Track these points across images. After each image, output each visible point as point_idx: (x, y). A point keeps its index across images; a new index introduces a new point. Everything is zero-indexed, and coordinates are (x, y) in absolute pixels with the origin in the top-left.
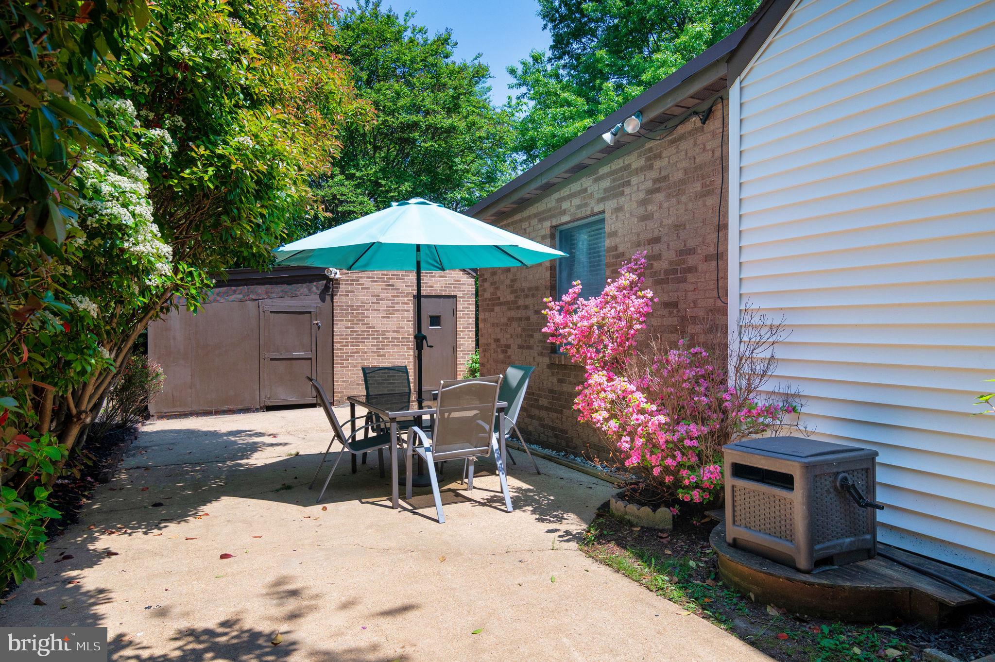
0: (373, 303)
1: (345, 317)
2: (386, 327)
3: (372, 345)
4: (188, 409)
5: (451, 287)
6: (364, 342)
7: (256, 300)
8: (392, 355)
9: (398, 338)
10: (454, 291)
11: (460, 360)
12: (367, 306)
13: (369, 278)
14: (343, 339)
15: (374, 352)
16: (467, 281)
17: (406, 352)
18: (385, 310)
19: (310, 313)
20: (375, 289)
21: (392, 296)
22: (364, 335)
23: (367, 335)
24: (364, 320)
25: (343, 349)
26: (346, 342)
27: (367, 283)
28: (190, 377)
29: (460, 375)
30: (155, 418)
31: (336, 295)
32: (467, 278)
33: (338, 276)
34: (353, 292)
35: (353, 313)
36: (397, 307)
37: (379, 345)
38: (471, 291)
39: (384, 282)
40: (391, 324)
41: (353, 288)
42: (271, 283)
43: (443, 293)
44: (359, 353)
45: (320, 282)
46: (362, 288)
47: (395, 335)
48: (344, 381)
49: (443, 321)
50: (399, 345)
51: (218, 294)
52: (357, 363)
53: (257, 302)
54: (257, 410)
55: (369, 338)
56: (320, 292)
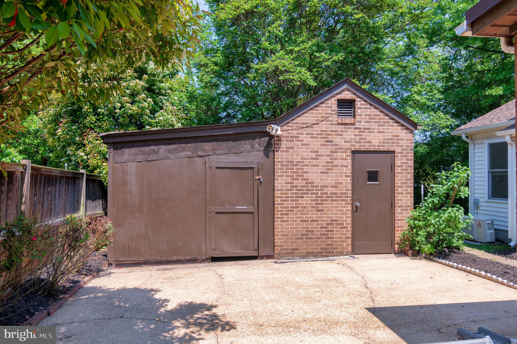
0: (312, 159)
1: (285, 172)
2: (325, 183)
3: (311, 200)
4: (142, 259)
5: (389, 143)
6: (303, 197)
7: (204, 156)
8: (331, 210)
9: (337, 194)
10: (392, 146)
11: (398, 216)
12: (306, 162)
13: (309, 134)
14: (284, 194)
15: (313, 207)
16: (405, 136)
17: (345, 207)
18: (324, 166)
19: (253, 168)
20: (315, 145)
21: (331, 152)
22: (303, 190)
23: (306, 190)
24: (303, 176)
25: (283, 204)
26: (286, 197)
27: (306, 139)
28: (144, 228)
29: (398, 230)
30: (114, 266)
31: (277, 151)
32: (406, 133)
33: (279, 133)
34: (293, 148)
35: (293, 169)
36: (336, 163)
37: (318, 200)
38: (410, 146)
39: (323, 138)
40: (330, 180)
41: (294, 144)
42: (217, 141)
43: (381, 149)
44: (298, 207)
45: (263, 139)
46: (302, 145)
47: (334, 190)
48: (284, 235)
49: (380, 176)
50: (337, 201)
51: (169, 151)
52: (296, 218)
53: (204, 158)
54: (203, 261)
55: (308, 194)
56: (263, 148)
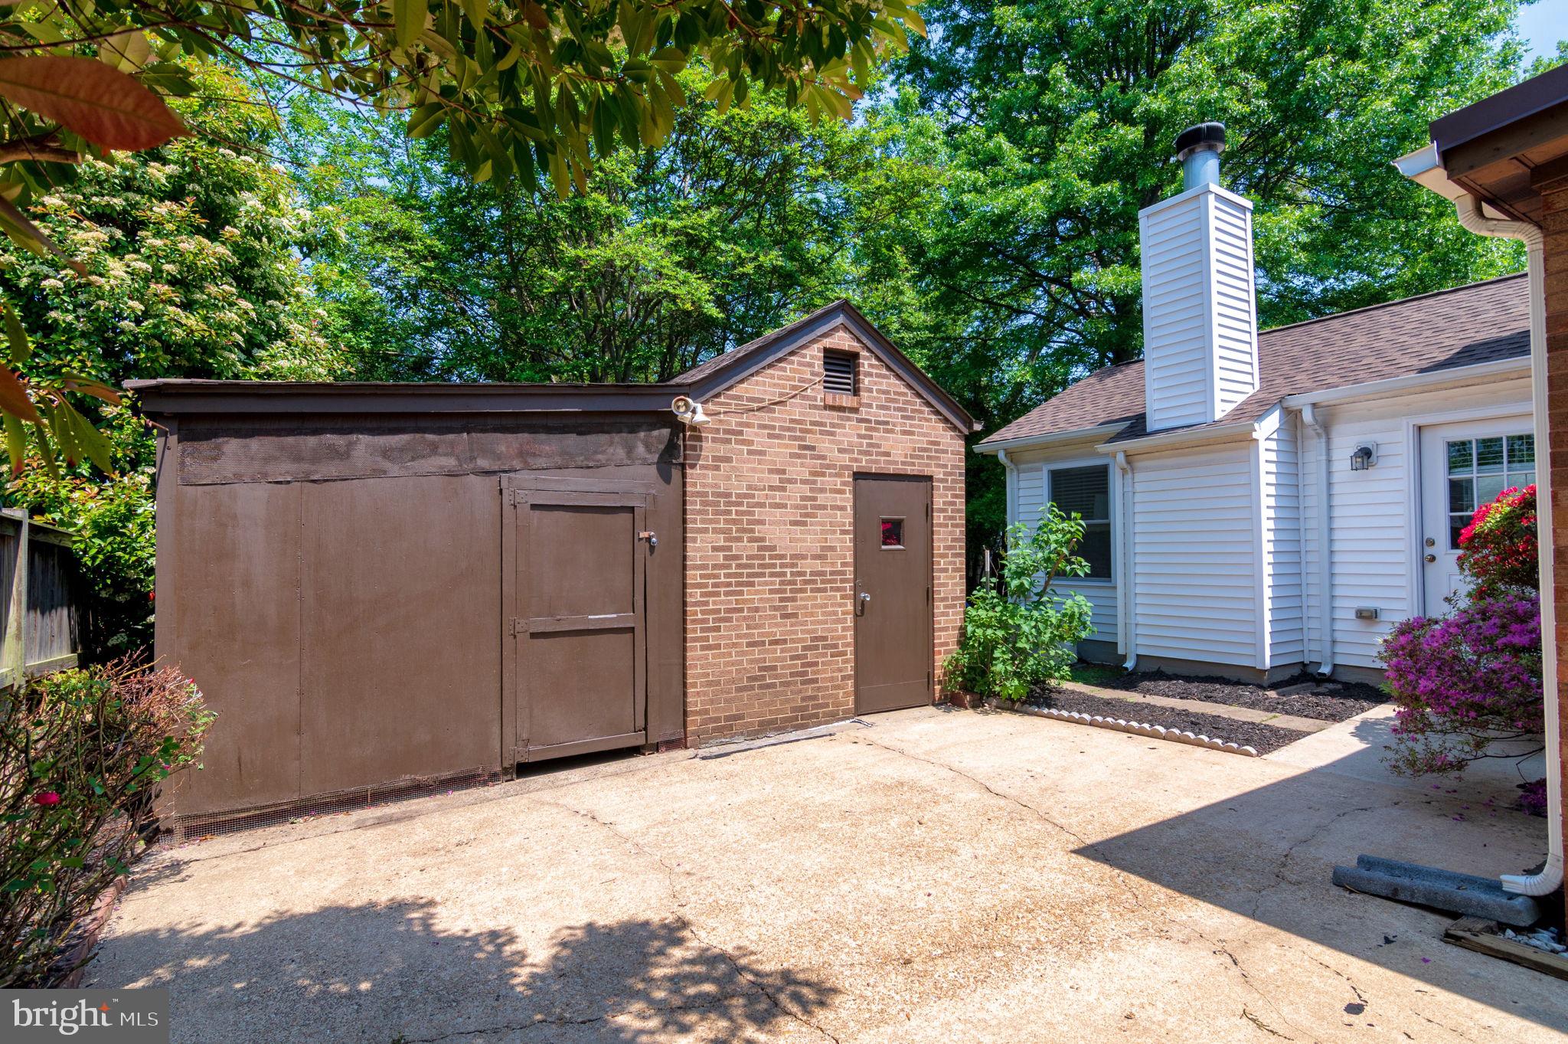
0: (772, 488)
1: (711, 521)
2: (798, 548)
3: (771, 591)
5: (922, 457)
6: (752, 584)
7: (494, 472)
8: (812, 614)
9: (823, 573)
10: (928, 465)
11: (940, 621)
12: (759, 496)
13: (764, 427)
14: (708, 576)
15: (775, 608)
16: (950, 445)
17: (840, 605)
18: (797, 507)
19: (632, 509)
20: (777, 454)
21: (812, 474)
22: (751, 566)
23: (761, 566)
24: (752, 531)
25: (706, 603)
26: (715, 585)
27: (758, 438)
28: (296, 699)
29: (940, 652)
30: (178, 836)
31: (693, 466)
32: (952, 438)
33: (700, 417)
34: (728, 460)
35: (729, 512)
36: (821, 500)
37: (784, 591)
38: (958, 467)
39: (795, 438)
40: (809, 540)
41: (732, 450)
42: (533, 429)
43: (909, 470)
44: (741, 610)
45: (655, 433)
46: (750, 452)
47: (818, 565)
48: (710, 684)
49: (907, 531)
50: (824, 590)
51: (386, 453)
52: (738, 636)
53: (495, 478)
54: (494, 778)
55: (763, 575)
56: (655, 458)
